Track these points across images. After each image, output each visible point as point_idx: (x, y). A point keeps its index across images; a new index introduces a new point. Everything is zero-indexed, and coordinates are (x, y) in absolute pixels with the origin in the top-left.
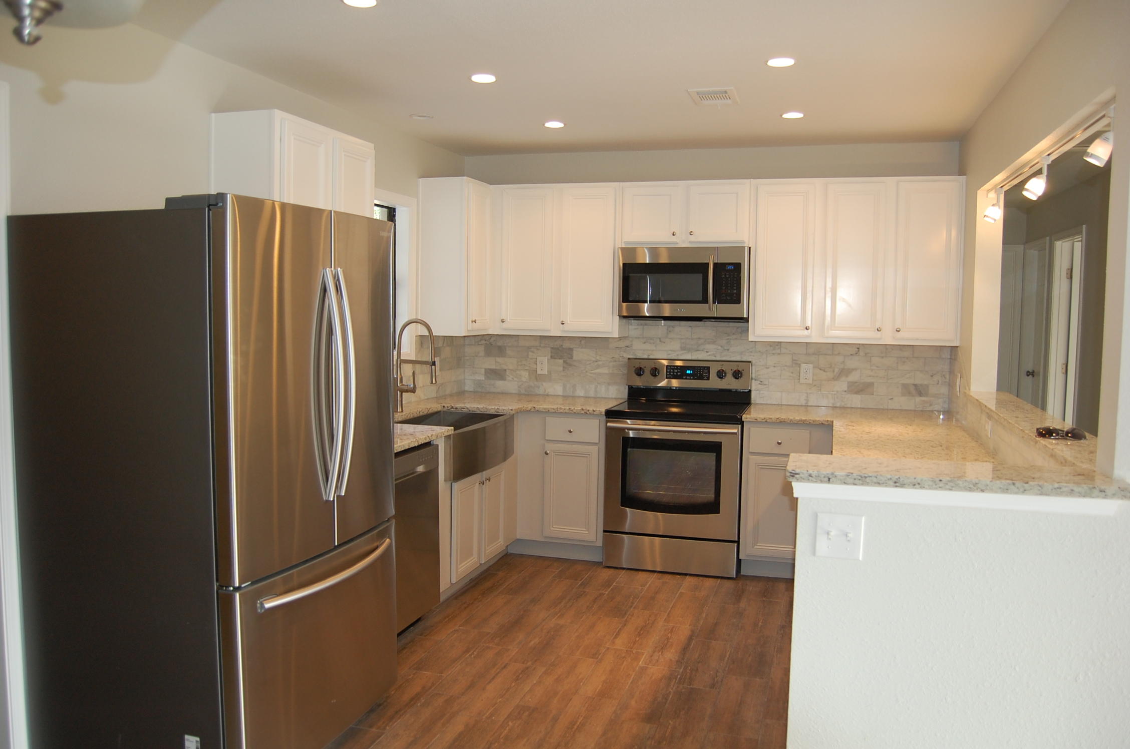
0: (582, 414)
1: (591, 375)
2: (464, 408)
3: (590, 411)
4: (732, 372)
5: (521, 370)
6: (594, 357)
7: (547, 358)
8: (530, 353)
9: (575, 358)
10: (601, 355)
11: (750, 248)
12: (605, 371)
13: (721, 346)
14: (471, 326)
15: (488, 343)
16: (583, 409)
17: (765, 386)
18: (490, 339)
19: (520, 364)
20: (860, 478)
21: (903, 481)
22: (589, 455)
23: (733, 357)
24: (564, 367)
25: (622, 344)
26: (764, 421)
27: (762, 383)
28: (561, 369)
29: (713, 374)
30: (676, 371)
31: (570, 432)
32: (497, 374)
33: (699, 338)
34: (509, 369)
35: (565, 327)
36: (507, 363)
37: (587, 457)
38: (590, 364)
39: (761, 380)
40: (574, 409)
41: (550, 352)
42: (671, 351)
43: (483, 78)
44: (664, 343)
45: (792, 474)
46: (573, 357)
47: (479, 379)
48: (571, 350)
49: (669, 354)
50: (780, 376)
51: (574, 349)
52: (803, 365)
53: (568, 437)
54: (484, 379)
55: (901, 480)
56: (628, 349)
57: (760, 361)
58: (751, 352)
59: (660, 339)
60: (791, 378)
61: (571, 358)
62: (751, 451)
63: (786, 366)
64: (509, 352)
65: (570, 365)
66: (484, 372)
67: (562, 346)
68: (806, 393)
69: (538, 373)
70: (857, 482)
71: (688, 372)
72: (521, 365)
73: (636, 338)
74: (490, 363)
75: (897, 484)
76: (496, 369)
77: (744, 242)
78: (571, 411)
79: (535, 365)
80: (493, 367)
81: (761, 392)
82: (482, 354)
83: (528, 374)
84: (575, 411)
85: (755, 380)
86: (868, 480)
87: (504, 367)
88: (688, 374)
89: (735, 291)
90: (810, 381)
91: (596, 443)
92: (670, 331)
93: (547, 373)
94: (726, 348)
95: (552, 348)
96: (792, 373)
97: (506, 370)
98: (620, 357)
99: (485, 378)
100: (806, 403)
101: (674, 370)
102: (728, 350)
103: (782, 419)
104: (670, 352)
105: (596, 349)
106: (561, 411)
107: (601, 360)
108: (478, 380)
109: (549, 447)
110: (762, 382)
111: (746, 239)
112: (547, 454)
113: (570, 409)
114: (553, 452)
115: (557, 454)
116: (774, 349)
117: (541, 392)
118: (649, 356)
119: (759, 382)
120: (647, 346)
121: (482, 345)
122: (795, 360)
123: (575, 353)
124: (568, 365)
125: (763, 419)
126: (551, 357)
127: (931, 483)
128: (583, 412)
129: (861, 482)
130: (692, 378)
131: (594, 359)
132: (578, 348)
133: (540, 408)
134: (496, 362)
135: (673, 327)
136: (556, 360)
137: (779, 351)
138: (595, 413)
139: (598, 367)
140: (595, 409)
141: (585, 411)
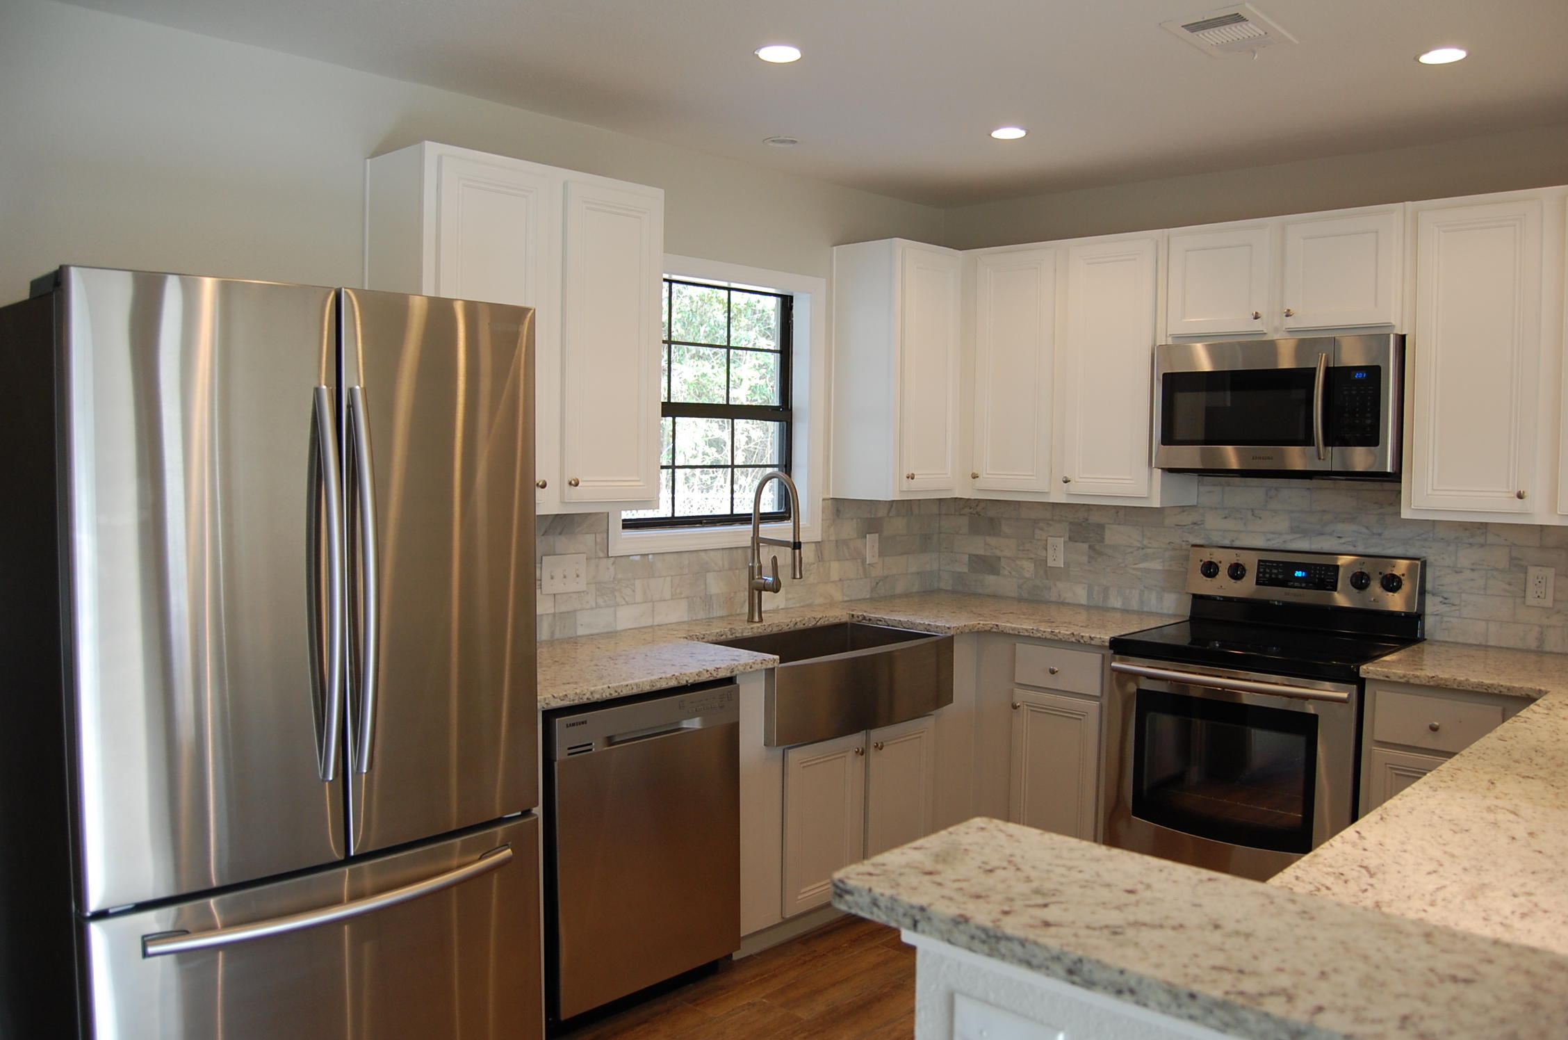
0: (1072, 642)
1: (1134, 572)
2: (880, 621)
3: (1084, 639)
4: (1381, 576)
5: (1023, 558)
6: (1138, 541)
7: (1063, 539)
8: (1037, 532)
9: (1107, 542)
10: (1150, 538)
11: (1403, 337)
12: (1156, 565)
13: (1367, 528)
14: (907, 484)
15: (974, 512)
16: (1073, 634)
17: (1454, 608)
18: (977, 506)
19: (1021, 548)
20: (983, 936)
21: (1090, 971)
22: (1084, 715)
23: (1390, 548)
24: (1090, 557)
25: (1187, 519)
26: (1402, 680)
27: (1446, 601)
28: (1085, 559)
29: (1343, 580)
30: (1275, 571)
31: (1053, 672)
32: (987, 564)
33: (1324, 511)
34: (1004, 557)
35: (1071, 487)
36: (1002, 546)
37: (1080, 719)
38: (1132, 553)
39: (1445, 595)
40: (1059, 632)
41: (1067, 529)
42: (1273, 533)
43: (780, 54)
44: (1260, 518)
45: (838, 891)
46: (1104, 538)
47: (960, 570)
48: (1101, 527)
49: (1269, 540)
50: (1485, 589)
51: (1107, 526)
52: (1533, 571)
53: (1049, 682)
54: (966, 570)
55: (1086, 967)
56: (1196, 527)
57: (1443, 559)
58: (1426, 540)
59: (1253, 511)
60: (1507, 594)
61: (1102, 540)
62: (1376, 738)
63: (1497, 569)
64: (1006, 529)
65: (1100, 554)
66: (967, 559)
67: (1087, 520)
68: (1540, 626)
69: (1049, 565)
70: (976, 944)
71: (1298, 574)
72: (1023, 550)
73: (1211, 508)
74: (979, 546)
75: (1075, 978)
76: (984, 556)
77: (1392, 326)
78: (1055, 635)
79: (1045, 552)
80: (981, 552)
81: (1445, 619)
82: (965, 530)
83: (1033, 565)
84: (1060, 636)
85: (1433, 595)
86: (1003, 947)
87: (998, 553)
88: (1298, 577)
89: (1369, 422)
90: (1548, 602)
91: (1097, 697)
92: (1271, 498)
93: (1063, 566)
94: (1375, 531)
95: (1071, 523)
96: (1510, 584)
97: (1000, 558)
98: (1183, 541)
99: (969, 571)
100: (1538, 647)
101: (1271, 570)
102: (1380, 535)
103: (1442, 679)
104: (1271, 536)
105: (1143, 527)
106: (1039, 635)
107: (1149, 545)
108: (960, 573)
109: (1021, 696)
110: (1446, 599)
111: (1394, 319)
112: (1015, 707)
113: (1052, 632)
114: (1027, 705)
115: (1032, 709)
116: (1473, 536)
117: (1053, 596)
118: (1233, 541)
119: (1441, 599)
120: (1230, 524)
121: (964, 515)
122: (1516, 559)
123: (1107, 534)
124: (1095, 552)
125: (1401, 678)
126: (1070, 538)
127: (1164, 998)
128: (1073, 640)
129: (985, 948)
130: (1303, 585)
131: (1138, 544)
132: (1113, 524)
133: (1006, 627)
134: (986, 544)
135: (1276, 489)
136: (1077, 544)
137: (1481, 540)
138: (1093, 642)
139: (1145, 558)
140: (1093, 636)
141: (1077, 638)
